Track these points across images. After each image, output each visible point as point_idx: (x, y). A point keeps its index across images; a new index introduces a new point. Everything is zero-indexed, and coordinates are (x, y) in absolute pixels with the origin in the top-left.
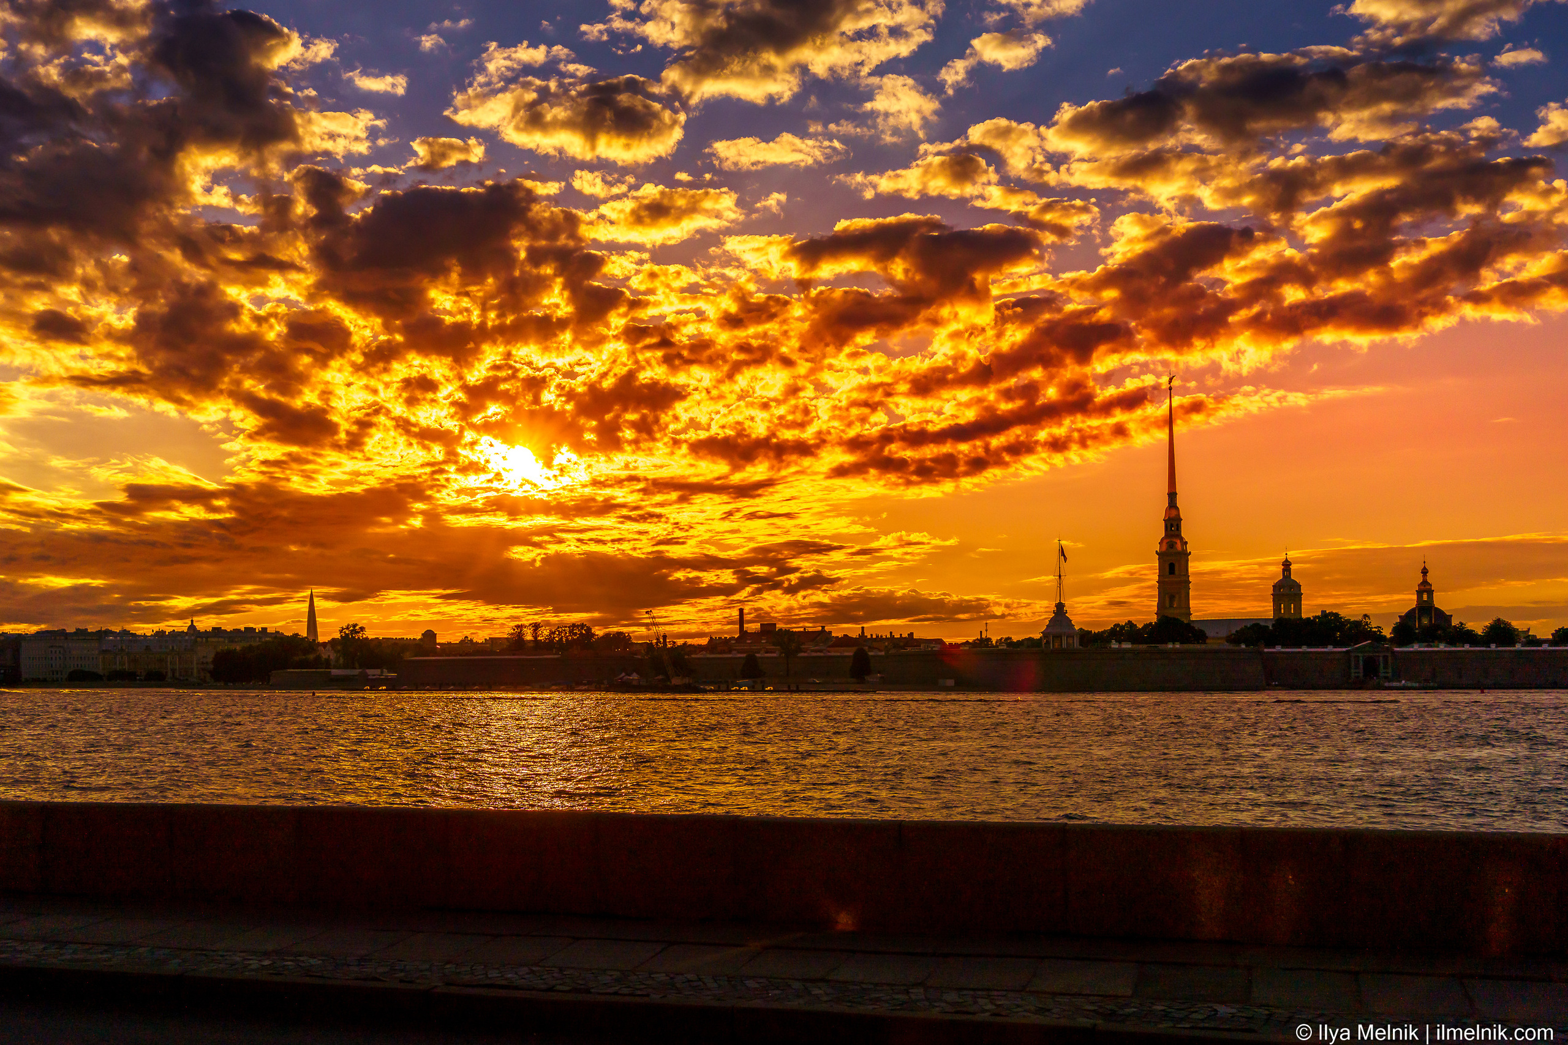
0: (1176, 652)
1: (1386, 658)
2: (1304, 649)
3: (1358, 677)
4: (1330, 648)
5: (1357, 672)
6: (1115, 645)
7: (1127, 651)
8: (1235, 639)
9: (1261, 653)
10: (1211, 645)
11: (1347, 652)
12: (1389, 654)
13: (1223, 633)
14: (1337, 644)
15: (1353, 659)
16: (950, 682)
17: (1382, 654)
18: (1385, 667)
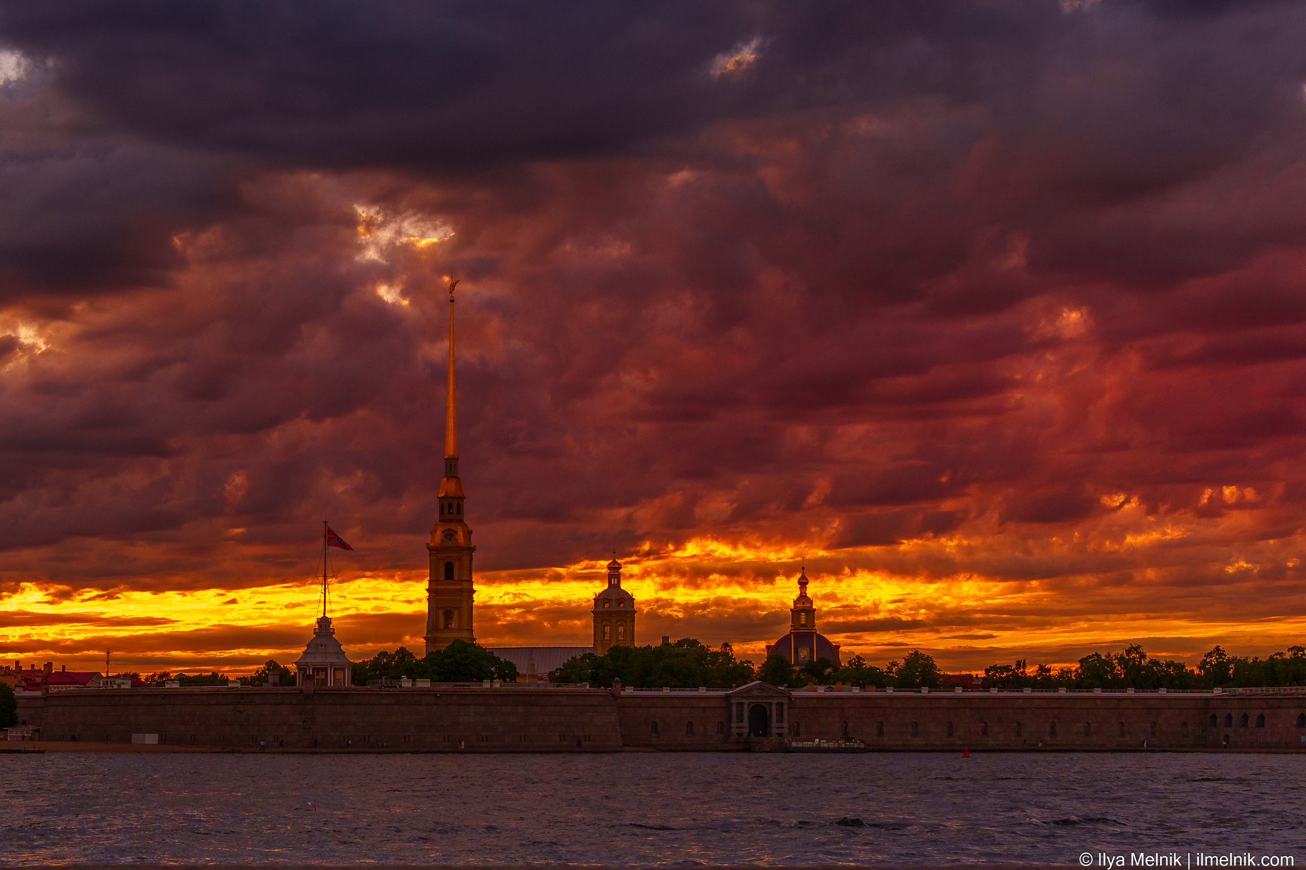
0: (496, 694)
1: (780, 705)
2: (666, 691)
3: (740, 734)
4: (702, 691)
5: (741, 727)
6: (406, 683)
7: (424, 693)
8: (563, 677)
9: (616, 697)
10: (524, 685)
11: (728, 697)
12: (785, 701)
13: (544, 669)
14: (710, 686)
15: (734, 708)
16: (152, 739)
17: (775, 701)
18: (780, 720)
